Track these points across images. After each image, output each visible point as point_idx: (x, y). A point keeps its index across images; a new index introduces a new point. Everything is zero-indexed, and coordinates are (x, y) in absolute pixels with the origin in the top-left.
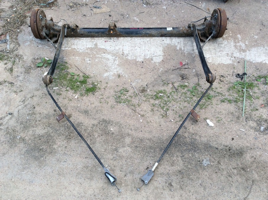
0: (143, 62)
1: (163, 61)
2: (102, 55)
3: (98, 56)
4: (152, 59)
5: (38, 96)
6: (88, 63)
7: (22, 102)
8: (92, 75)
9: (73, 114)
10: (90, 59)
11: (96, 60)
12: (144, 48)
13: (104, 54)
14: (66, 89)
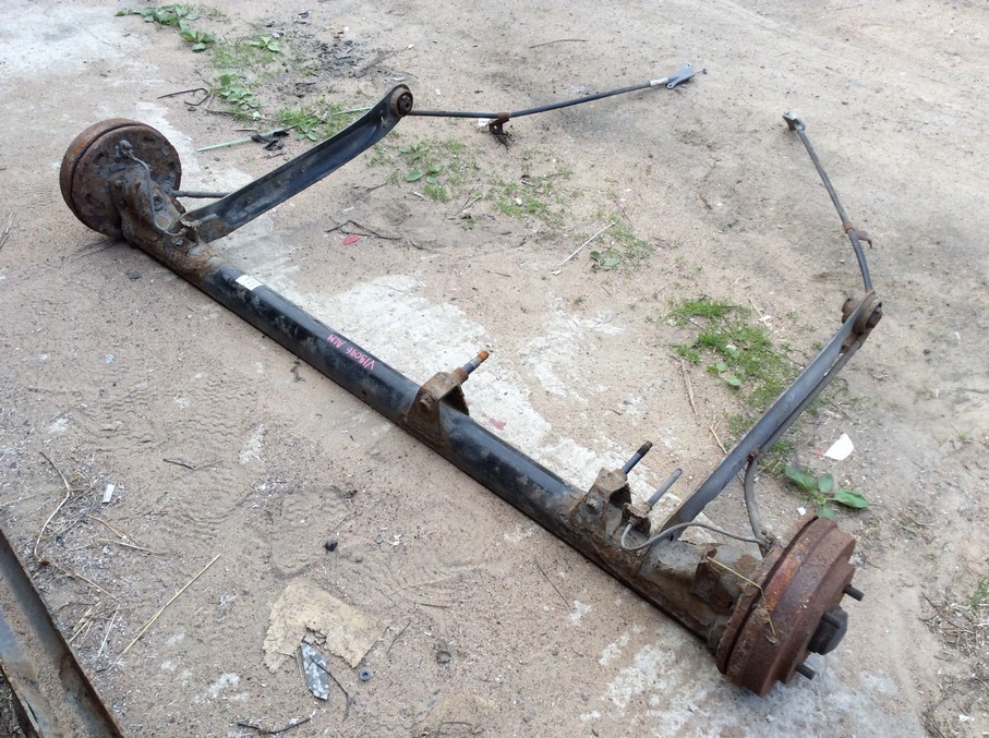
0: (453, 299)
1: (388, 272)
2: (562, 393)
3: (581, 399)
4: (416, 290)
5: (903, 383)
6: (639, 398)
7: (967, 400)
8: (662, 354)
9: (803, 281)
10: (621, 406)
11: (602, 388)
12: (396, 325)
13: (553, 390)
14: (789, 354)
